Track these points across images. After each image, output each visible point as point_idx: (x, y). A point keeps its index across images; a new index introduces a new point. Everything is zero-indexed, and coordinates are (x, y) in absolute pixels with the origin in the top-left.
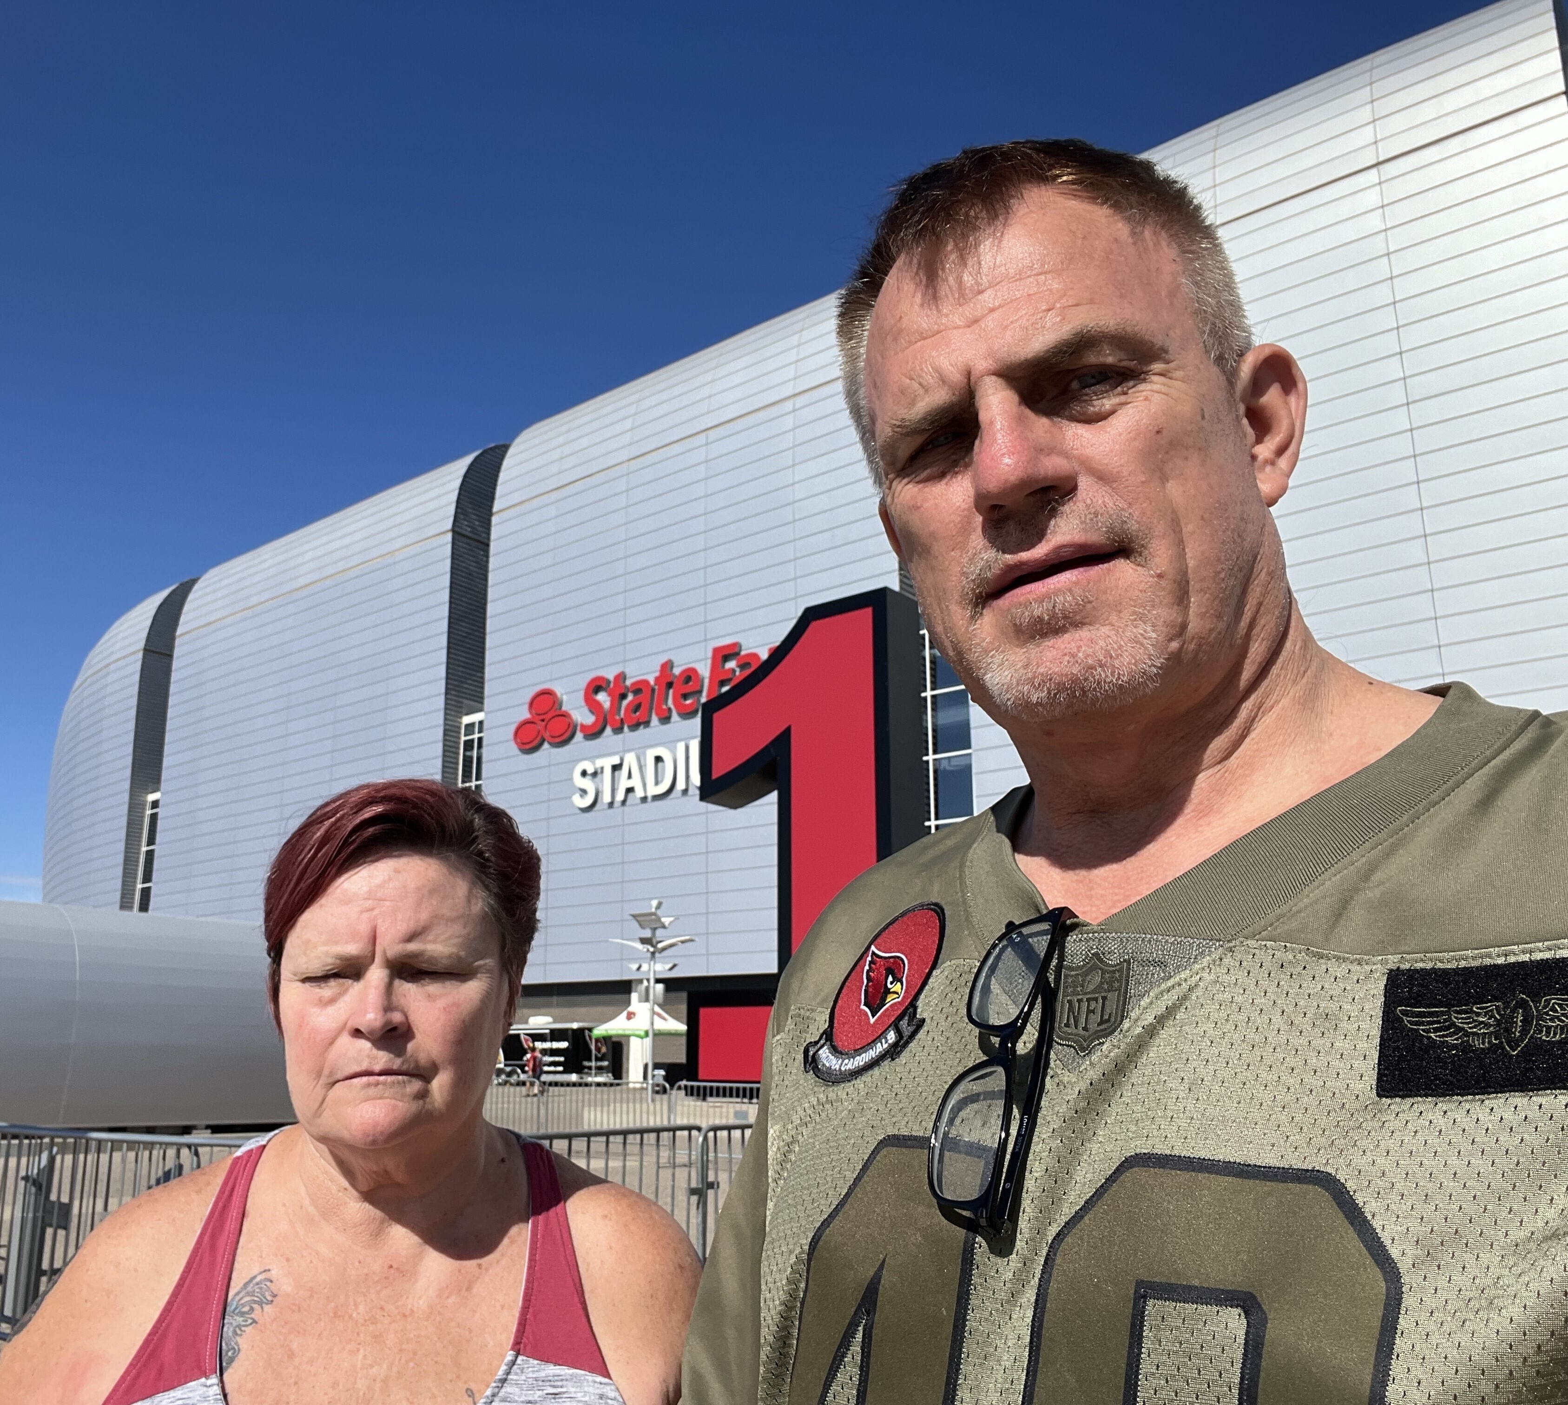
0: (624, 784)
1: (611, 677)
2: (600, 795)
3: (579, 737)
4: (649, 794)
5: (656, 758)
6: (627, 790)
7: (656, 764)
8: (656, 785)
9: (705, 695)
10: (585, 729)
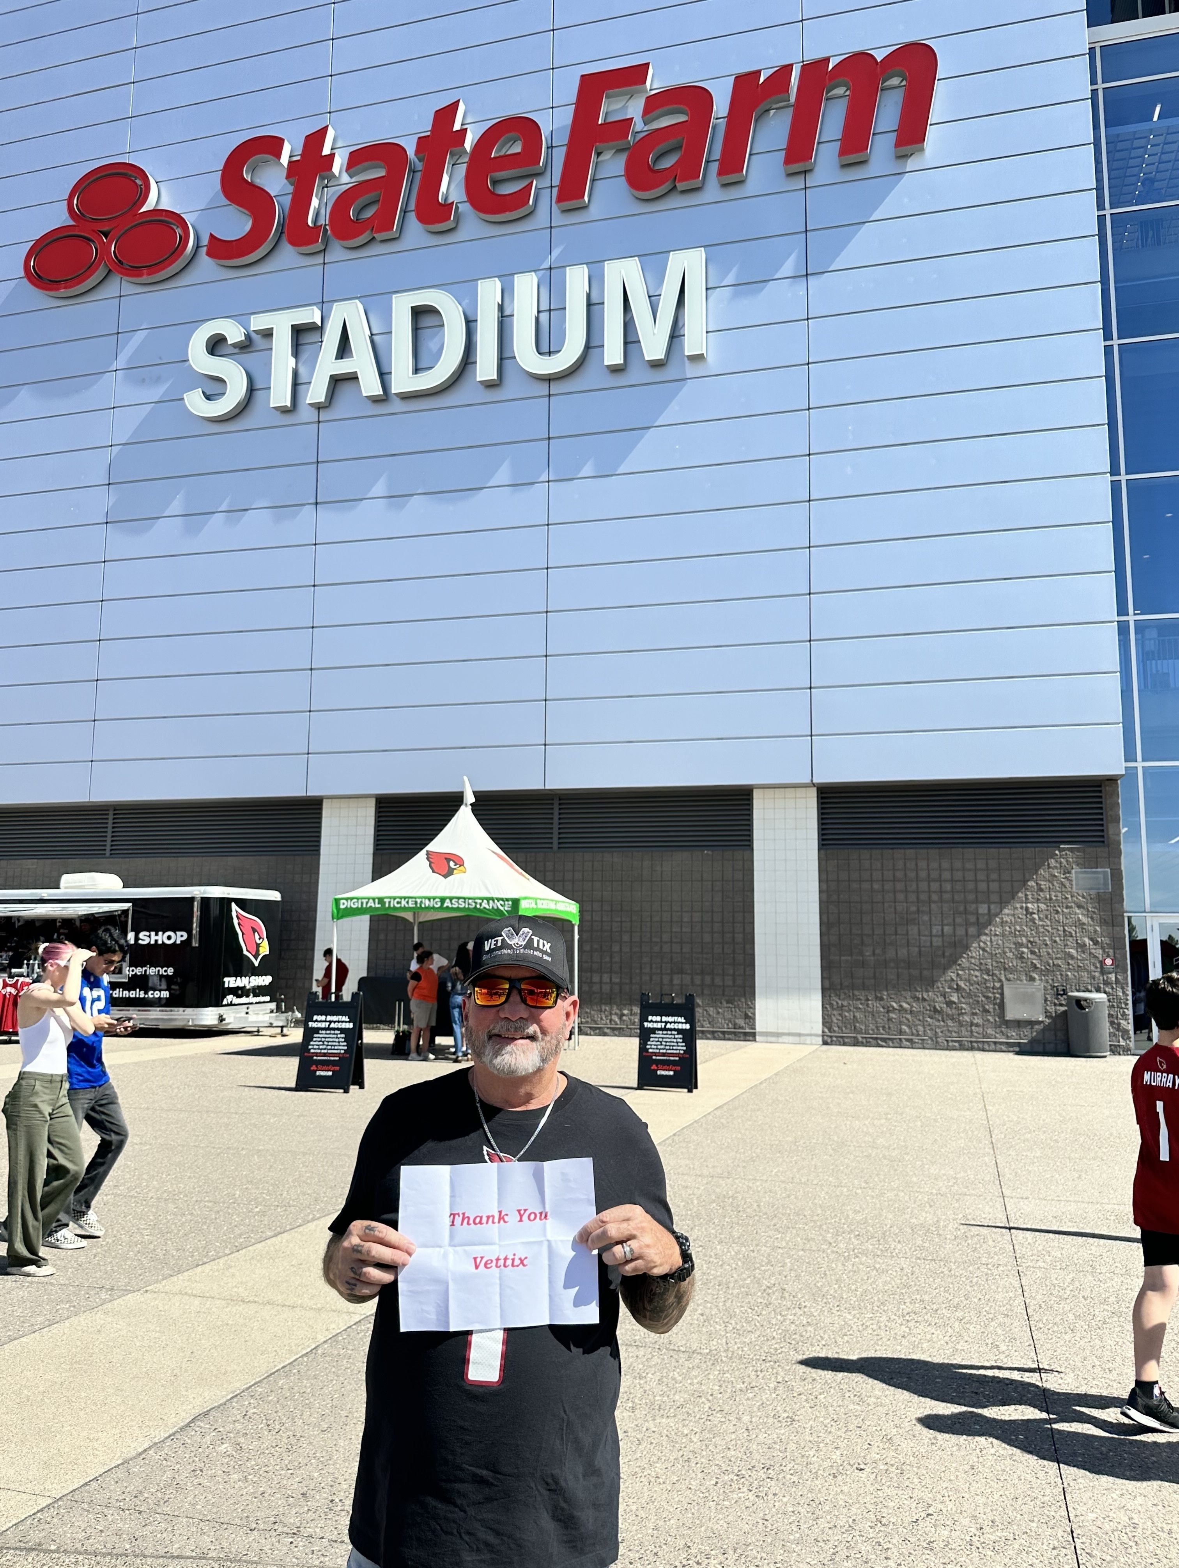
0: (326, 366)
2: (259, 395)
3: (206, 264)
4: (396, 388)
5: (418, 313)
6: (336, 381)
7: (416, 330)
8: (416, 370)
9: (556, 181)
10: (221, 250)
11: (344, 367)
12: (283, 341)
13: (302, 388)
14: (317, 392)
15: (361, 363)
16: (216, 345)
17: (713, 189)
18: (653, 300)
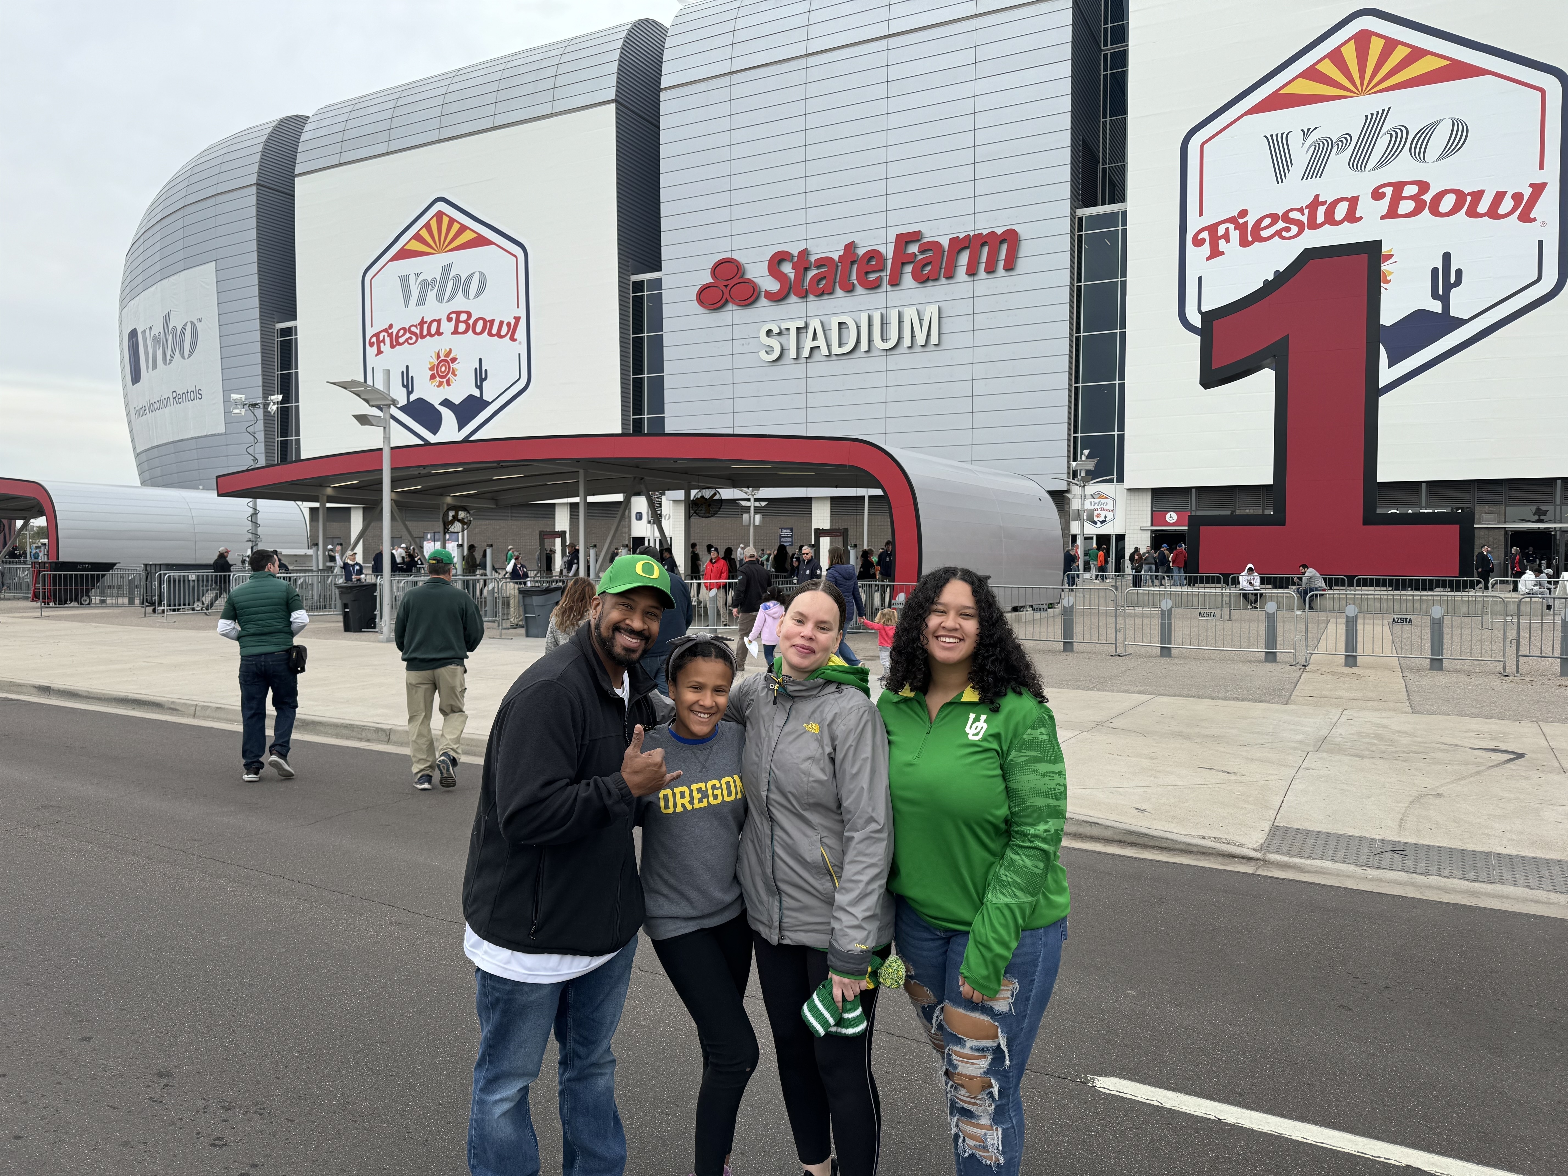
0: (808, 344)
1: (795, 253)
2: (786, 352)
3: (763, 301)
4: (833, 353)
5: (840, 324)
6: (812, 349)
7: (840, 329)
8: (840, 346)
9: (888, 274)
10: (769, 296)
11: (815, 344)
12: (793, 332)
13: (800, 350)
14: (806, 353)
15: (821, 342)
16: (769, 333)
17: (943, 281)
18: (921, 320)
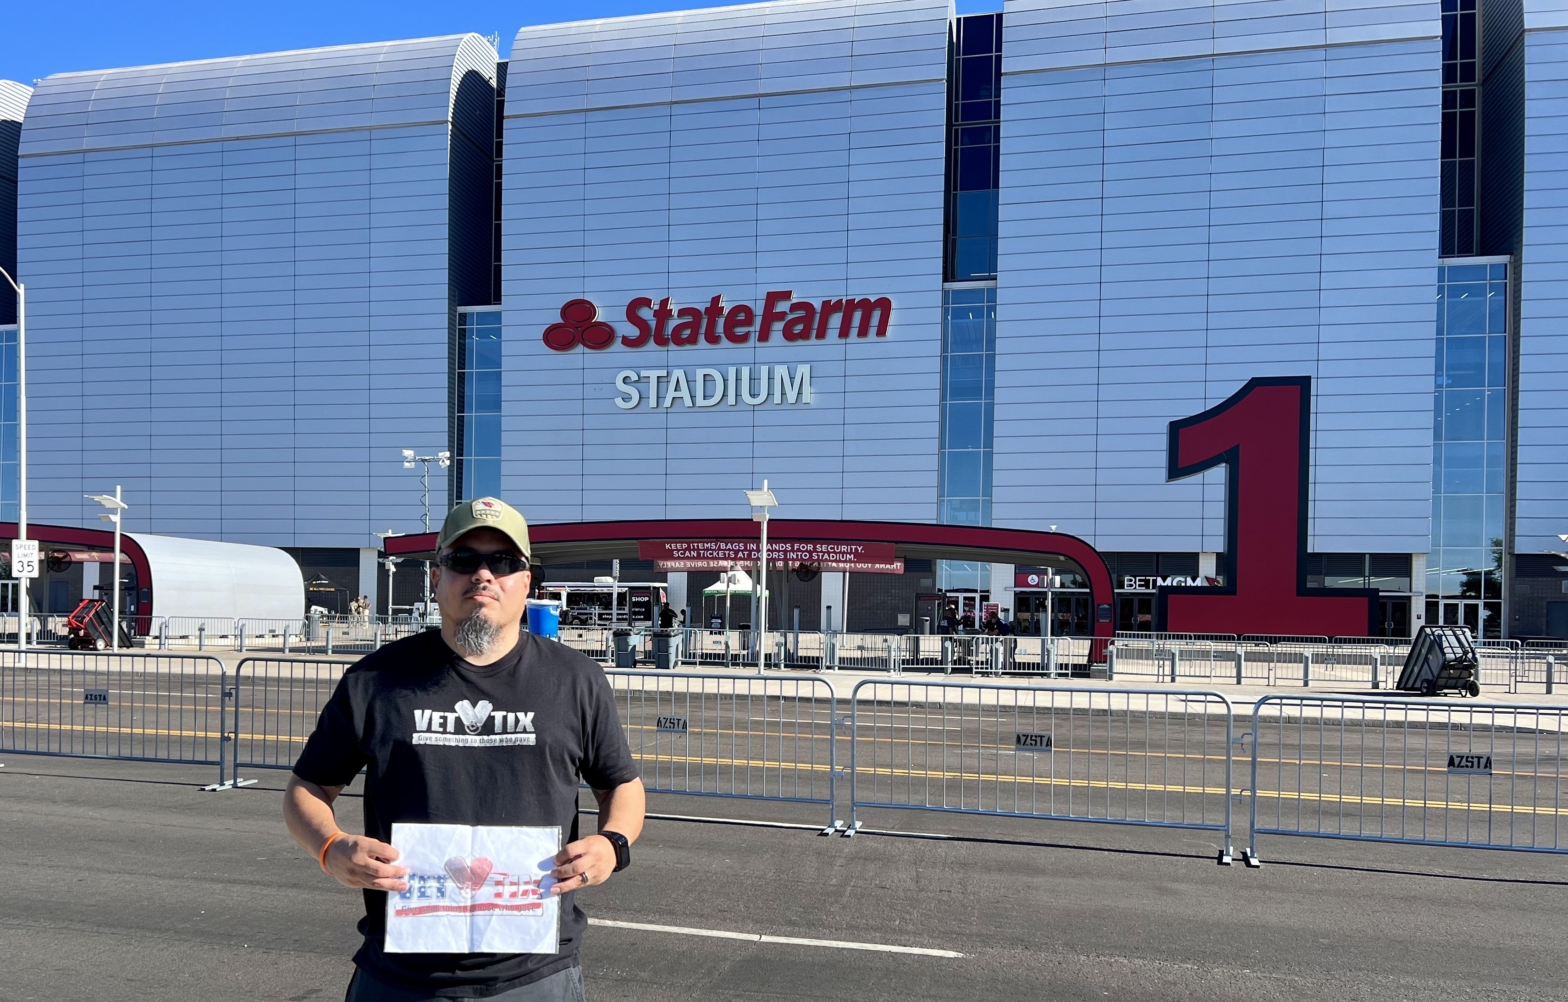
0: (671, 394)
1: (655, 301)
2: (645, 401)
3: (620, 347)
4: (697, 405)
5: (706, 377)
6: (675, 399)
7: (705, 382)
8: (705, 399)
9: (758, 329)
10: (627, 341)
11: (677, 394)
12: (653, 381)
13: (661, 401)
14: (667, 403)
15: (684, 393)
16: (626, 380)
17: (815, 339)
18: (792, 379)
